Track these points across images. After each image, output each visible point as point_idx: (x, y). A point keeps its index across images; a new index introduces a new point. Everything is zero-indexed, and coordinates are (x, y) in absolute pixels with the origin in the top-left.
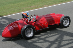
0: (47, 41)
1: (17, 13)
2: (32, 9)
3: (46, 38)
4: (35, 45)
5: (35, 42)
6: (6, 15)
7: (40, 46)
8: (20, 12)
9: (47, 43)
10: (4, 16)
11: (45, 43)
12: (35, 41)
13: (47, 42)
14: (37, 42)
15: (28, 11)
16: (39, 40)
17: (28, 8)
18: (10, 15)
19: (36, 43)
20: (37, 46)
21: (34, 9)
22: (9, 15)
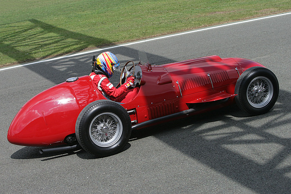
0: (270, 139)
1: (168, 34)
2: (220, 21)
3: (269, 125)
4: (228, 152)
5: (228, 140)
6: (129, 41)
7: (246, 155)
8: (178, 32)
9: (270, 144)
10: (122, 43)
11: (266, 144)
12: (230, 137)
13: (271, 141)
14: (237, 139)
15: (206, 27)
16: (242, 134)
17: (207, 19)
18: (143, 39)
19: (232, 143)
20: (235, 154)
21: (228, 21)
22: (137, 40)
